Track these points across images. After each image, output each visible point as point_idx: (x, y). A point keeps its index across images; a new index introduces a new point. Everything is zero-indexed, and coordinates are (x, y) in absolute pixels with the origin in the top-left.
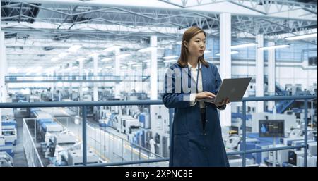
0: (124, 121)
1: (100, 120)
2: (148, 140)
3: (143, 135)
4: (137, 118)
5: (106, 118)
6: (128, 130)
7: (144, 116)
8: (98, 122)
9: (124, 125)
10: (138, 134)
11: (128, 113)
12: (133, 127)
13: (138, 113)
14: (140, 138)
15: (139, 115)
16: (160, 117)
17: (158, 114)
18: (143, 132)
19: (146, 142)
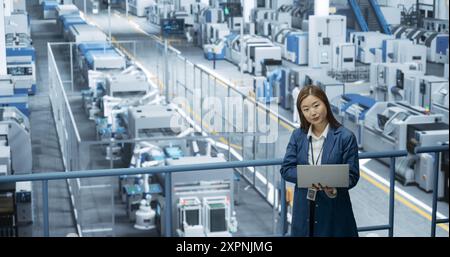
0: (253, 48)
1: (206, 46)
2: (290, 90)
3: (282, 80)
4: (283, 42)
5: (218, 40)
6: (259, 68)
7: (296, 40)
8: (202, 48)
9: (252, 58)
10: (275, 76)
11: (266, 32)
12: (269, 62)
13: (285, 32)
14: (278, 84)
15: (287, 35)
16: (327, 41)
17: (324, 36)
18: (283, 73)
19: (287, 92)
